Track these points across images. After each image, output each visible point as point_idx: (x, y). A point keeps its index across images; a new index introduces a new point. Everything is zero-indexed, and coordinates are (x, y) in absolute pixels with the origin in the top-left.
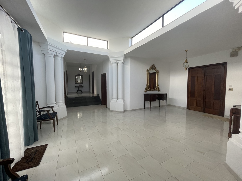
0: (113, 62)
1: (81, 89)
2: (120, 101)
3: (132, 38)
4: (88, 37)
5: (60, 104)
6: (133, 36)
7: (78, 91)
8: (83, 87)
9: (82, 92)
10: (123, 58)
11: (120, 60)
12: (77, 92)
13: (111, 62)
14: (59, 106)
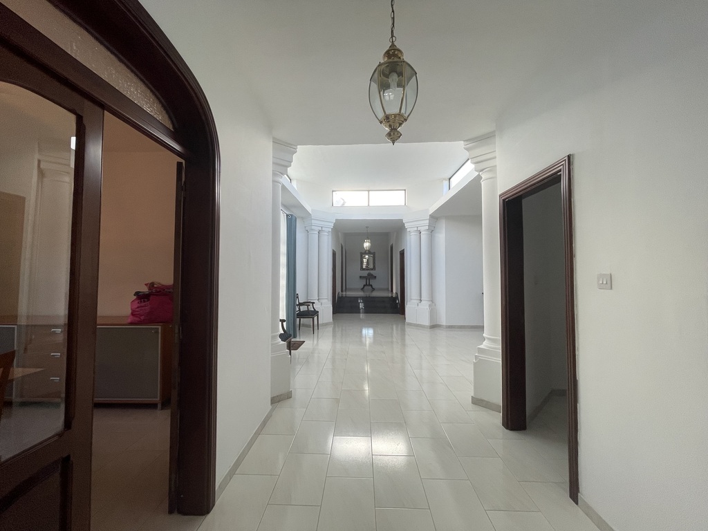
0: (412, 230)
1: (372, 282)
2: (425, 305)
3: (450, 179)
4: (369, 191)
5: (323, 301)
6: (450, 177)
7: (364, 286)
8: (375, 277)
9: (373, 289)
10: (428, 221)
11: (424, 225)
12: (362, 289)
13: (408, 230)
14: (321, 304)
